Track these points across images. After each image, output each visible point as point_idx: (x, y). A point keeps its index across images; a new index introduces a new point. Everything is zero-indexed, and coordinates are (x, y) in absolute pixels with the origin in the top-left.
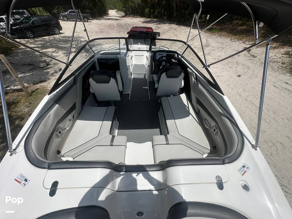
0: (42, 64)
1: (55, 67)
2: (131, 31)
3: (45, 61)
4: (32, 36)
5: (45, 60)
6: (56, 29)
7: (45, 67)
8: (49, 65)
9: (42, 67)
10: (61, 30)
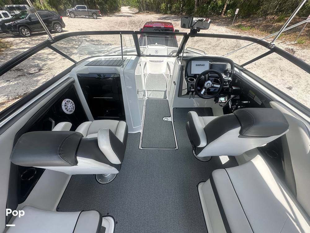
0: (33, 69)
1: (47, 73)
2: (145, 27)
3: (37, 66)
4: (28, 34)
5: (38, 64)
6: (58, 26)
7: (36, 73)
8: (42, 70)
9: (32, 74)
10: (64, 28)
